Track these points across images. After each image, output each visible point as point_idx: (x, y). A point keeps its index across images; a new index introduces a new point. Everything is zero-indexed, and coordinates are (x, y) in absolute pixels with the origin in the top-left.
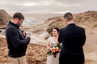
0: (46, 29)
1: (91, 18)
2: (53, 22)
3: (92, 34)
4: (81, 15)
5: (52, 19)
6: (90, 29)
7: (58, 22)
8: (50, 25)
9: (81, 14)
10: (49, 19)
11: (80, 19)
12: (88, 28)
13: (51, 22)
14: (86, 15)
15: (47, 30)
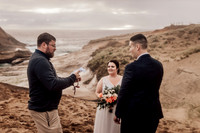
0: (86, 63)
1: (178, 40)
2: (101, 49)
3: (179, 71)
4: (156, 34)
5: (98, 41)
6: (176, 63)
7: (110, 48)
8: (94, 55)
9: (157, 31)
10: (92, 42)
11: (156, 41)
12: (172, 60)
13: (95, 48)
14: (167, 34)
15: (89, 66)
